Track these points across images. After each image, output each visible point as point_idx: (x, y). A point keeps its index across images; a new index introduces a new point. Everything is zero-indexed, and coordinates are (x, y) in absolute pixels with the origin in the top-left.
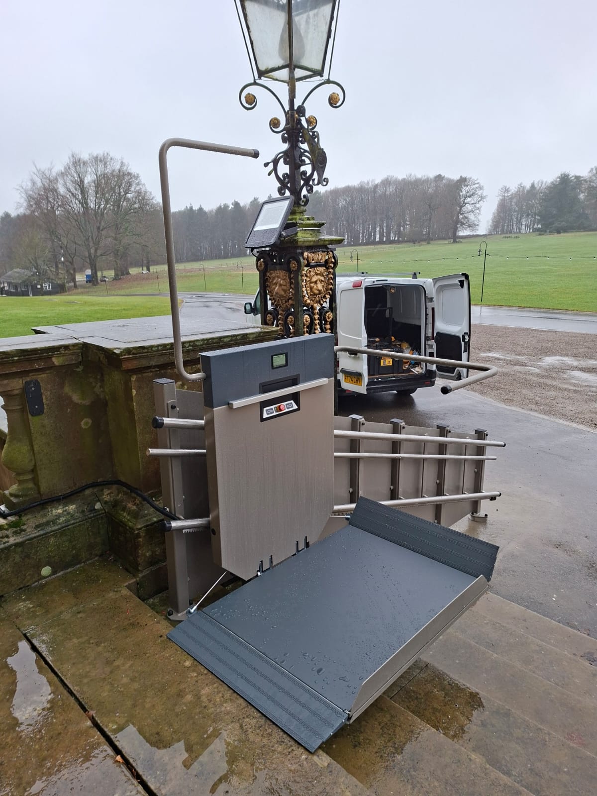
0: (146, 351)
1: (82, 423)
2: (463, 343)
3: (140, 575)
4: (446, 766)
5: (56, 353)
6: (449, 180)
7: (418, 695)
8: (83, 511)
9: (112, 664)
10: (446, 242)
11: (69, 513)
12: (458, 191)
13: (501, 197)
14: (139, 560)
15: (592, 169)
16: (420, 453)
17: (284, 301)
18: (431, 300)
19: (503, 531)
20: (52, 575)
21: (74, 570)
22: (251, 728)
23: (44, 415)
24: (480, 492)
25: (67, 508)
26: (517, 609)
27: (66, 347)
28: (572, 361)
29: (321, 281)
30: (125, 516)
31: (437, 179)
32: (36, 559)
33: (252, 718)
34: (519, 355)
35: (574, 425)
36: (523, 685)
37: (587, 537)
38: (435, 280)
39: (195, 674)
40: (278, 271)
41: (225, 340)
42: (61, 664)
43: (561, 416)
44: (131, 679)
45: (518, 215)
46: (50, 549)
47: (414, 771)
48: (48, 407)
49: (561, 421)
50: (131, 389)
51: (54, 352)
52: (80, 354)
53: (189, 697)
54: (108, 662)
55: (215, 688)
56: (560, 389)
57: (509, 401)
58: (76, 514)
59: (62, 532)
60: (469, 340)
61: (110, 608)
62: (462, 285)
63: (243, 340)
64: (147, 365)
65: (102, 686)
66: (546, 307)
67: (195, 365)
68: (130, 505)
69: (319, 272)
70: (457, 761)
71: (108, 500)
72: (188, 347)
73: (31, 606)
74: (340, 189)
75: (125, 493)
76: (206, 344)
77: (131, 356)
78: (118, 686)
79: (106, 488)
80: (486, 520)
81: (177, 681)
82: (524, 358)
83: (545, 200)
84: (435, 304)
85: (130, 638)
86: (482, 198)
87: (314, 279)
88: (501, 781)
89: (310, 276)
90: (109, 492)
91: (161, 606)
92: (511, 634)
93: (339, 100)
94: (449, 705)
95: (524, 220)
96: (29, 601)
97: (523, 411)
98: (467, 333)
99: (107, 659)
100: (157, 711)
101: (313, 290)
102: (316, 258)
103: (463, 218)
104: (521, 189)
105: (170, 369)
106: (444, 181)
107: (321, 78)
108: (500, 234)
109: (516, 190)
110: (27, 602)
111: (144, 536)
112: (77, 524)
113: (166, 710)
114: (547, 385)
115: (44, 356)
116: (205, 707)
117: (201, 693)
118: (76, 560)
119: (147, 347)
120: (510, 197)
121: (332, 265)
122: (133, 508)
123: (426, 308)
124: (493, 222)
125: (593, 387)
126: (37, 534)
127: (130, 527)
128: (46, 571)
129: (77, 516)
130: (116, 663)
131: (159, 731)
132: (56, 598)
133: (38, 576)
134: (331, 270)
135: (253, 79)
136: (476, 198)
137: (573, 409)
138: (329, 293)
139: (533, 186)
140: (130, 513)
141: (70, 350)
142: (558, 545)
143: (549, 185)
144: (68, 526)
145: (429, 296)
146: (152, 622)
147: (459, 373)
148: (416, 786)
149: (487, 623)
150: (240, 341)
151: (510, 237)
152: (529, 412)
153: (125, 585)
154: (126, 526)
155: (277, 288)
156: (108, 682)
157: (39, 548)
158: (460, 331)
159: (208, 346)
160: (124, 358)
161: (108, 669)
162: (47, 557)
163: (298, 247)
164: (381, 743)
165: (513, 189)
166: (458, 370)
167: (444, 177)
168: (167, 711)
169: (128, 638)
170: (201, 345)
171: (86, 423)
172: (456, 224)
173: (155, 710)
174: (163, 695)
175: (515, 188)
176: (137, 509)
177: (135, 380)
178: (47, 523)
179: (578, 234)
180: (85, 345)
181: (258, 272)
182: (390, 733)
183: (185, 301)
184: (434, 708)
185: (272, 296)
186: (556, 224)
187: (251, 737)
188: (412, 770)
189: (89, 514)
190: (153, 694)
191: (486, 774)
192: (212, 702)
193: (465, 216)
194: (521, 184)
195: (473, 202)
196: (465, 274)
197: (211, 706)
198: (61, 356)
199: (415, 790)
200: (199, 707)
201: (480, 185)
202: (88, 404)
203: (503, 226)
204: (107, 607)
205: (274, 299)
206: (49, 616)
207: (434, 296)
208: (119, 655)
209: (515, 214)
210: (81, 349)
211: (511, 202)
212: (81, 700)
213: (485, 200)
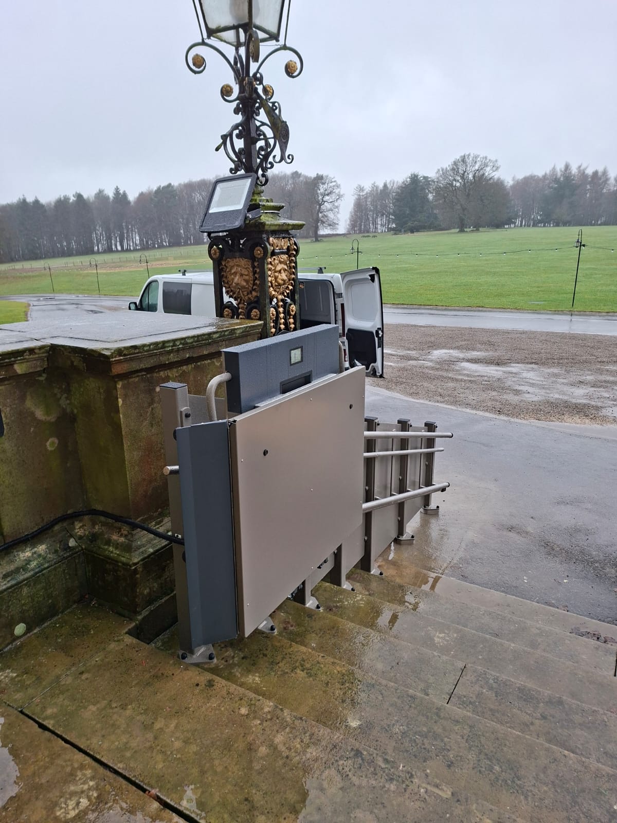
0: (137, 351)
1: (48, 444)
2: (376, 339)
3: (140, 618)
4: (545, 767)
5: (19, 358)
6: (306, 177)
7: (470, 699)
8: (56, 551)
9: (152, 728)
10: (309, 240)
11: (40, 555)
12: (316, 188)
13: (356, 196)
14: (137, 600)
15: (439, 170)
16: (387, 450)
17: (245, 293)
18: (340, 295)
19: (457, 520)
20: (27, 634)
21: (52, 623)
22: (350, 771)
23: (3, 437)
24: (432, 485)
25: (36, 549)
26: (497, 595)
27: (31, 351)
28: (457, 353)
29: (285, 270)
30: (113, 551)
31: (294, 175)
32: (8, 616)
33: (345, 759)
34: (409, 349)
35: (481, 413)
36: (550, 670)
37: (532, 518)
38: (344, 275)
39: (259, 722)
40: (237, 259)
41: (215, 336)
42: (87, 740)
43: (467, 406)
44: (184, 742)
45: (373, 214)
46: (23, 602)
47: (518, 780)
48: (9, 427)
49: (468, 410)
50: (117, 399)
51: (17, 357)
52: (46, 359)
53: (263, 750)
54: (147, 727)
55: (288, 733)
56: (457, 380)
57: (414, 394)
58: (49, 556)
59: (35, 579)
60: (382, 335)
61: (119, 662)
62: (373, 279)
63: (230, 337)
64: (138, 368)
65: (152, 757)
66: (418, 304)
67: (180, 366)
68: (115, 537)
69: (283, 260)
70: (553, 761)
71: (82, 534)
72: (178, 346)
73: (15, 675)
74: (195, 182)
75: (104, 524)
76: (196, 342)
77: (122, 358)
78: (171, 753)
79: (77, 521)
80: (438, 512)
81: (241, 734)
82: (414, 352)
83: (397, 200)
84: (344, 300)
85: (161, 693)
86: (340, 196)
87: (278, 268)
88: (602, 772)
89: (275, 264)
90: (81, 524)
91: (167, 650)
92: (509, 621)
93: (297, 69)
94: (503, 704)
95: (379, 219)
96: (9, 669)
97: (430, 403)
98: (380, 328)
99: (143, 723)
100: (233, 773)
101: (278, 280)
102: (279, 245)
103: (323, 217)
104: (375, 188)
105: (156, 372)
106: (301, 179)
107: (278, 43)
108: (358, 233)
109: (370, 189)
110: (7, 671)
111: (142, 571)
112: (52, 567)
113: (244, 769)
114: (442, 376)
115: (6, 362)
116: (287, 757)
117: (275, 742)
118: (52, 612)
119: (140, 346)
120: (365, 196)
121: (295, 253)
122: (121, 541)
123: (335, 304)
124: (351, 221)
125: (485, 376)
126: (9, 585)
127: (123, 564)
128: (20, 629)
129: (50, 558)
130: (158, 726)
131: (247, 796)
132: (43, 660)
133: (11, 637)
134: (293, 258)
135: (201, 38)
136: (333, 197)
137: (475, 398)
138: (292, 283)
139: (385, 186)
140: (117, 546)
141: (35, 353)
142: (511, 529)
143: (400, 185)
144: (42, 570)
145: (337, 291)
146: (180, 670)
147: (374, 369)
148: (528, 796)
149: (484, 614)
150: (228, 337)
151: (368, 236)
152: (437, 404)
153: (125, 631)
154: (117, 562)
155: (237, 277)
156: (158, 751)
157: (10, 603)
158: (373, 327)
159: (197, 343)
160: (115, 361)
161: (150, 736)
162: (21, 612)
163: (263, 231)
164: (473, 757)
165: (368, 188)
166: (373, 366)
167: (300, 174)
168: (246, 770)
169: (158, 694)
170: (192, 343)
171: (53, 443)
172: (317, 222)
173: (230, 773)
174: (231, 753)
175: (369, 187)
176: (127, 541)
177: (121, 388)
178: (17, 571)
179: (429, 233)
180: (53, 347)
181: (212, 261)
182: (476, 744)
183: (32, 305)
184: (491, 710)
185: (229, 287)
186: (409, 224)
187: (355, 780)
188: (516, 779)
189: (64, 554)
190: (219, 754)
191: (586, 767)
192: (293, 751)
193: (324, 215)
194: (374, 183)
195: (331, 200)
196: (376, 267)
197: (294, 754)
198: (25, 362)
199: (529, 799)
200: (281, 759)
201: (337, 184)
202: (53, 420)
203: (361, 226)
204: (115, 661)
205: (232, 291)
206: (44, 683)
207: (343, 291)
208: (157, 716)
209: (371, 213)
210: (47, 352)
211: (366, 201)
212: (133, 779)
213: (342, 199)
